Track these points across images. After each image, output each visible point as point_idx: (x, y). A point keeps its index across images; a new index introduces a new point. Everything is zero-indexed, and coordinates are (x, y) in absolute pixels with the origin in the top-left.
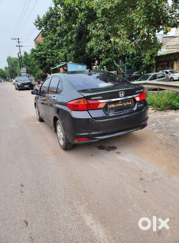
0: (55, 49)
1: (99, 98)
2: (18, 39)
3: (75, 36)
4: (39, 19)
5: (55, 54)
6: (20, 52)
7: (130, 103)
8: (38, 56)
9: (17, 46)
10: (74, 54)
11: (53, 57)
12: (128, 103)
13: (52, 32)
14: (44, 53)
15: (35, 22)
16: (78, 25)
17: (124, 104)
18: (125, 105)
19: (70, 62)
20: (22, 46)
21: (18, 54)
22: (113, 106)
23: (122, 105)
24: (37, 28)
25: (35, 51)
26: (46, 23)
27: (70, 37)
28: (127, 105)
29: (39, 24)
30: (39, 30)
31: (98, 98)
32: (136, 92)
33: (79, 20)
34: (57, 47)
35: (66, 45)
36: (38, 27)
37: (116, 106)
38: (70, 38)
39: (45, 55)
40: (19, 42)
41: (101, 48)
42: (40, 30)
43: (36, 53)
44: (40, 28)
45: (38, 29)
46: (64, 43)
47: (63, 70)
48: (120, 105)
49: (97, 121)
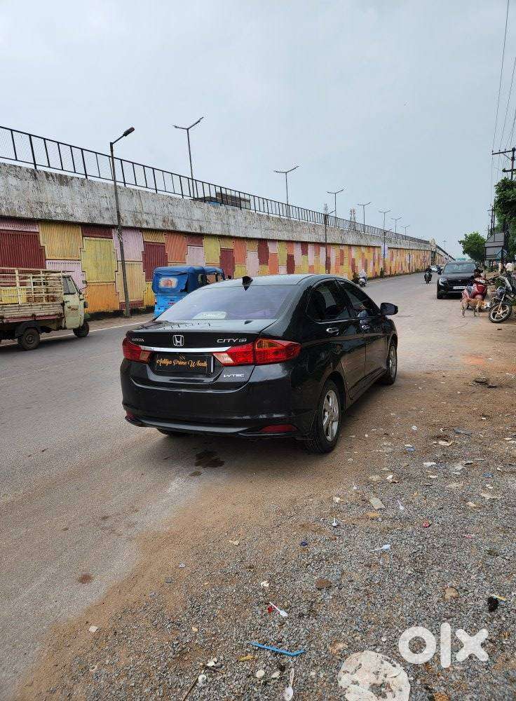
1: (140, 340)
7: (205, 364)
9: (504, 171)
12: (199, 364)
17: (190, 362)
18: (192, 365)
22: (166, 362)
23: (185, 363)
28: (197, 367)
32: (218, 341)
37: (173, 364)
40: (513, 159)
48: (180, 363)
49: (136, 384)
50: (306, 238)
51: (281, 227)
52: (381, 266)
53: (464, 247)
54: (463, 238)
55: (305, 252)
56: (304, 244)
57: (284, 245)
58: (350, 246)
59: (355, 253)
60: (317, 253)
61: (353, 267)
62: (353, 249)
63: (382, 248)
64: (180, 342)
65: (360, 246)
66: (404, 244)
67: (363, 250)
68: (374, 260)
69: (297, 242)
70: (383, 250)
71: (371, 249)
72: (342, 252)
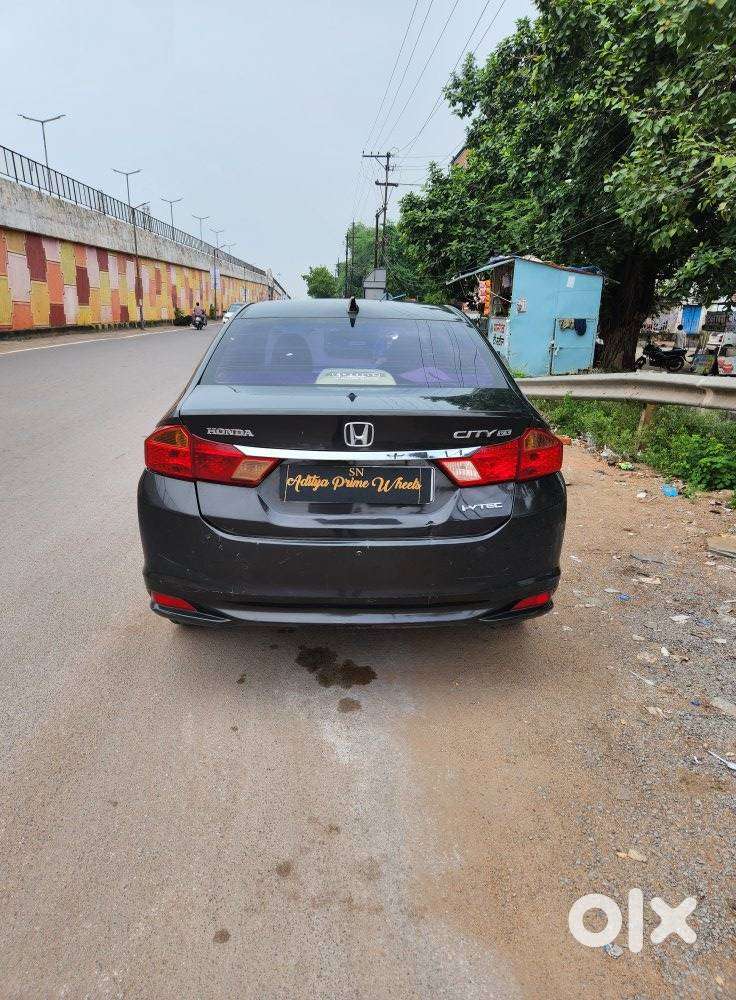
0: (501, 200)
1: (240, 433)
2: (388, 156)
3: (582, 141)
4: (469, 72)
5: (494, 220)
6: (385, 209)
7: (416, 485)
8: (421, 225)
9: (377, 183)
10: (566, 224)
11: (483, 232)
12: (400, 484)
13: (504, 128)
14: (448, 213)
15: (451, 83)
16: (599, 93)
17: (378, 482)
18: (384, 487)
19: (528, 257)
20: (396, 185)
21: (377, 216)
22: (314, 482)
24: (452, 109)
25: (416, 204)
26: (489, 90)
27: (558, 148)
28: (394, 491)
29: (466, 91)
30: (462, 116)
31: (237, 434)
32: (456, 434)
33: (607, 72)
34: (506, 189)
35: (536, 184)
36: (459, 106)
37: (331, 486)
38: (560, 153)
39: (452, 221)
40: (387, 168)
41: (661, 197)
42: (466, 116)
43: (420, 213)
44: (465, 109)
45: (459, 114)
46: (530, 174)
47: (489, 290)
49: (221, 534)
50: (104, 242)
51: (63, 217)
52: (211, 301)
53: (309, 285)
54: (308, 273)
55: (104, 266)
56: (102, 252)
57: (70, 249)
58: (168, 264)
59: (175, 277)
60: (122, 271)
61: (175, 297)
62: (173, 269)
63: (212, 272)
64: (363, 437)
65: (182, 266)
66: (238, 272)
67: (187, 273)
68: (201, 290)
69: (91, 247)
70: (213, 277)
71: (196, 272)
72: (158, 272)
